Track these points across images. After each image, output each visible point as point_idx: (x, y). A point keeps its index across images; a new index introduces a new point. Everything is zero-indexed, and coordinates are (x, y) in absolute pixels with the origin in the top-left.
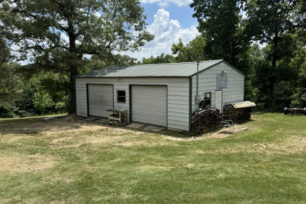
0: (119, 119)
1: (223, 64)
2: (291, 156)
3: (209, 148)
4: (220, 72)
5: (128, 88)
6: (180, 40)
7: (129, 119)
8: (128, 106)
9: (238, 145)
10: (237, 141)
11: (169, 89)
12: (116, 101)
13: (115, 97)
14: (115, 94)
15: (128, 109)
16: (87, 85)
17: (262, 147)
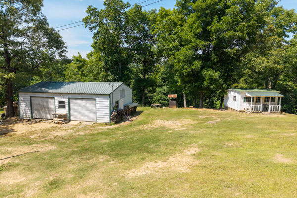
0: (62, 120)
1: (123, 85)
2: (156, 129)
3: (123, 130)
4: (121, 89)
5: (67, 99)
6: (79, 53)
7: (68, 119)
8: (68, 110)
9: (135, 127)
10: (134, 125)
11: (97, 100)
12: (57, 108)
13: (57, 105)
14: (57, 103)
15: (68, 113)
16: (31, 97)
17: (145, 127)
